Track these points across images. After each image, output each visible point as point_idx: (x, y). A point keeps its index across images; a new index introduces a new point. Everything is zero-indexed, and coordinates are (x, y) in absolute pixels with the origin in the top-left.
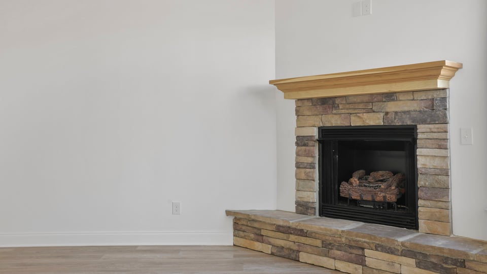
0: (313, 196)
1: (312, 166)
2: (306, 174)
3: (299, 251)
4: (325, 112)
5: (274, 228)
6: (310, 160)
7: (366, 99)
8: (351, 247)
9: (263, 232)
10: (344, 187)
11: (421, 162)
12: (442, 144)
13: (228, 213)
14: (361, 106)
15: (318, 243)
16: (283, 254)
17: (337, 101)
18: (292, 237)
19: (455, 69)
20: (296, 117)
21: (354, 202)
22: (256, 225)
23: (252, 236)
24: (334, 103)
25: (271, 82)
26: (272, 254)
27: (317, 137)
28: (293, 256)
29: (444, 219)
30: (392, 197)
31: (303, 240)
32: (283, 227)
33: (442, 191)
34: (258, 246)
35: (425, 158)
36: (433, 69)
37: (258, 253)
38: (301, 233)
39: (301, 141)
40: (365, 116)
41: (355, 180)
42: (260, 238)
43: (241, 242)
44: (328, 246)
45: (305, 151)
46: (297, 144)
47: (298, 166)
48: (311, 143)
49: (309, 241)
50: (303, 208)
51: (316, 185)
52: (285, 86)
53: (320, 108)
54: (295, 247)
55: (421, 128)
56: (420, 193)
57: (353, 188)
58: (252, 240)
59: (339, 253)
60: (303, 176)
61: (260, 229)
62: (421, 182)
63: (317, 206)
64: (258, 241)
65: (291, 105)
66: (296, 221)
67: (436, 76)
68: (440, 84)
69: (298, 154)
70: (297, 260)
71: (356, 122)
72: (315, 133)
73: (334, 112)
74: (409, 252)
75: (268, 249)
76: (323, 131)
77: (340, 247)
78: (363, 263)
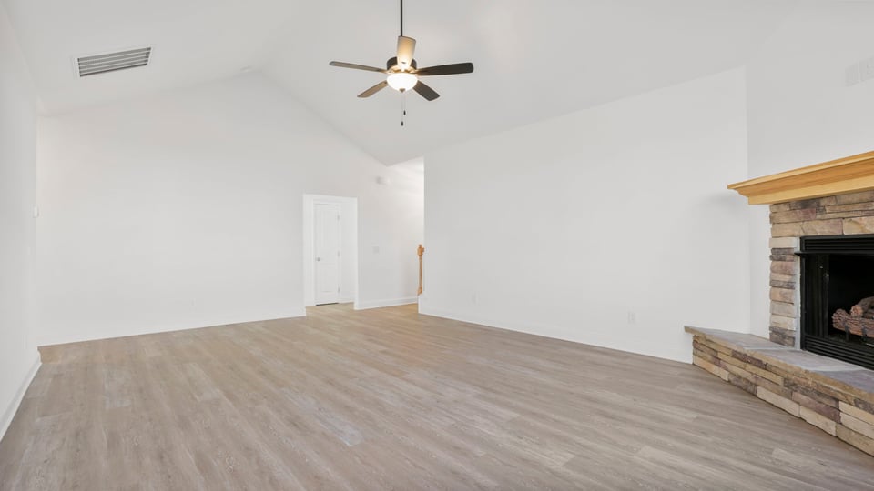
0: (793, 323)
1: (790, 286)
2: (783, 295)
3: (756, 385)
4: (807, 219)
5: (730, 353)
6: (787, 278)
7: (867, 196)
8: (819, 394)
9: (720, 356)
10: (840, 318)
13: (688, 329)
14: (857, 207)
15: (779, 380)
16: (739, 384)
17: (823, 203)
18: (750, 367)
20: (771, 226)
21: (854, 338)
22: (713, 346)
23: (710, 357)
24: (819, 206)
25: (729, 187)
26: (729, 381)
27: (798, 249)
28: (751, 389)
31: (761, 372)
32: (740, 353)
34: (715, 369)
37: (715, 378)
39: (778, 255)
40: (865, 220)
41: (857, 310)
42: (717, 359)
43: (700, 362)
44: (791, 386)
45: (782, 266)
46: (772, 258)
47: (773, 284)
48: (788, 257)
49: (768, 375)
50: (779, 336)
51: (796, 309)
52: (751, 190)
53: (800, 213)
54: (752, 379)
57: (853, 319)
58: (709, 361)
59: (804, 397)
60: (778, 297)
61: (717, 352)
63: (798, 336)
64: (714, 363)
66: (753, 349)
69: (773, 270)
70: (753, 394)
71: (850, 229)
72: (795, 245)
73: (819, 217)
75: (726, 374)
76: (807, 242)
77: (806, 391)
78: (836, 419)
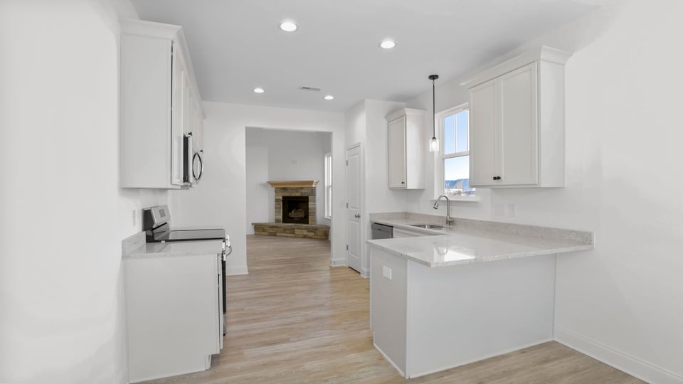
0: (281, 217)
1: (280, 208)
2: (278, 210)
3: (276, 233)
4: (284, 192)
5: (268, 227)
6: (279, 206)
7: (296, 189)
8: (291, 229)
10: (290, 214)
11: (310, 206)
12: (314, 201)
13: (253, 224)
14: (294, 190)
15: (282, 230)
16: (272, 234)
18: (274, 229)
19: (317, 182)
20: (275, 193)
21: (293, 218)
24: (287, 189)
25: (268, 182)
29: (315, 220)
30: (303, 216)
31: (278, 229)
33: (314, 213)
34: (263, 233)
35: (310, 205)
36: (311, 183)
37: (263, 235)
38: (277, 227)
39: (277, 201)
41: (293, 212)
42: (264, 230)
43: (257, 232)
44: (285, 230)
45: (278, 203)
46: (275, 201)
47: (276, 208)
48: (280, 201)
50: (277, 221)
51: (281, 214)
52: (272, 184)
53: (282, 191)
55: (310, 197)
56: (310, 214)
57: (293, 214)
58: (261, 231)
62: (310, 211)
63: (282, 220)
65: (274, 189)
66: (275, 224)
67: (312, 184)
68: (313, 186)
69: (276, 204)
70: (276, 235)
71: (293, 195)
72: (281, 198)
73: (287, 192)
74: (306, 229)
75: (267, 234)
76: (283, 197)
77: (288, 230)
78: (294, 233)
